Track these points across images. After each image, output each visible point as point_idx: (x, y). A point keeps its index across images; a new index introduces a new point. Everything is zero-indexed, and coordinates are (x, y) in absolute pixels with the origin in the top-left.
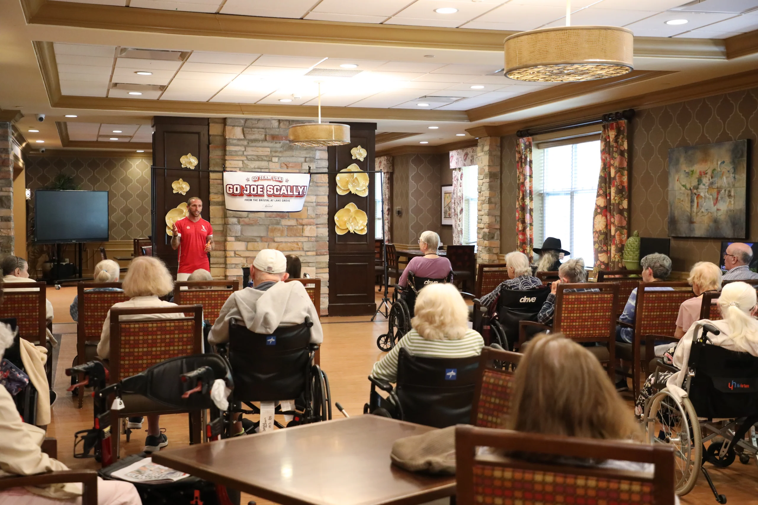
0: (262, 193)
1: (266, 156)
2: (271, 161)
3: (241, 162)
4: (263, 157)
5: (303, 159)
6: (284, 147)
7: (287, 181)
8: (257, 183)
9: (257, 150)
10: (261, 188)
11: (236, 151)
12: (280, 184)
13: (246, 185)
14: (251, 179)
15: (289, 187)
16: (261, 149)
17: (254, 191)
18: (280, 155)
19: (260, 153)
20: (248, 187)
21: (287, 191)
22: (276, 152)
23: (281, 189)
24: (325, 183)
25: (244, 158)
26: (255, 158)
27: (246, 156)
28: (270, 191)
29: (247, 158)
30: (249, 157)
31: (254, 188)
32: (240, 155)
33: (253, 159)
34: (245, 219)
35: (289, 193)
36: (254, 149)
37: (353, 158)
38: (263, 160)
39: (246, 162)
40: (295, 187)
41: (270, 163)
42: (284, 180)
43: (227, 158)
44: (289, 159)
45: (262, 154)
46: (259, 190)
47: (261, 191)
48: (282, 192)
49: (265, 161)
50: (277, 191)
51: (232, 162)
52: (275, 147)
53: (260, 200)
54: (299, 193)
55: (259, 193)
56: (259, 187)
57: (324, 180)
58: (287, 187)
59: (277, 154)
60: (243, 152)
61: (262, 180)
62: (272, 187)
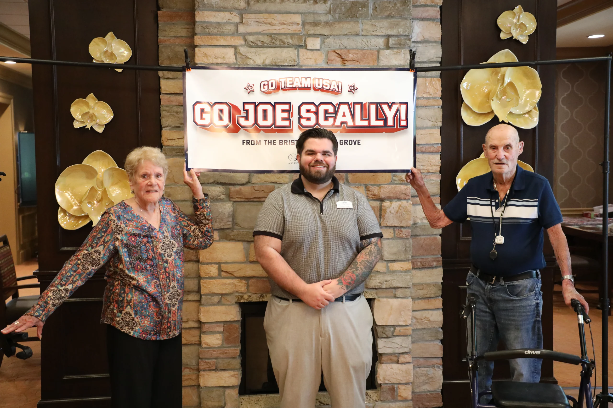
0: (286, 123)
1: (292, 35)
2: (304, 46)
3: (231, 51)
4: (283, 37)
5: (381, 42)
6: (335, 11)
7: (353, 90)
8: (273, 99)
9: (269, 20)
10: (283, 111)
11: (219, 24)
12: (335, 100)
13: (244, 104)
14: (257, 88)
15: (358, 107)
16: (279, 17)
17: (265, 118)
18: (326, 31)
19: (278, 29)
20: (251, 108)
21: (353, 116)
22: (316, 24)
23: (336, 112)
24: (434, 98)
25: (239, 41)
26: (266, 40)
27: (244, 36)
28: (308, 119)
29: (245, 40)
30: (250, 38)
31: (265, 111)
32: (228, 35)
33: (260, 44)
34: (242, 187)
35: (359, 122)
36: (261, 17)
37: (503, 36)
38: (284, 45)
39: (243, 50)
40: (373, 107)
41: (302, 51)
42: (346, 89)
43: (198, 40)
44: (346, 42)
45: (282, 31)
46: (280, 115)
47: (284, 119)
48: (340, 119)
49: (289, 46)
50: (326, 119)
51: (208, 50)
52: (314, 13)
53: (281, 142)
54: (385, 121)
55: (279, 123)
56: (279, 108)
57: (431, 92)
58: (351, 106)
59: (319, 30)
60: (237, 25)
61: (286, 89)
62: (313, 108)
